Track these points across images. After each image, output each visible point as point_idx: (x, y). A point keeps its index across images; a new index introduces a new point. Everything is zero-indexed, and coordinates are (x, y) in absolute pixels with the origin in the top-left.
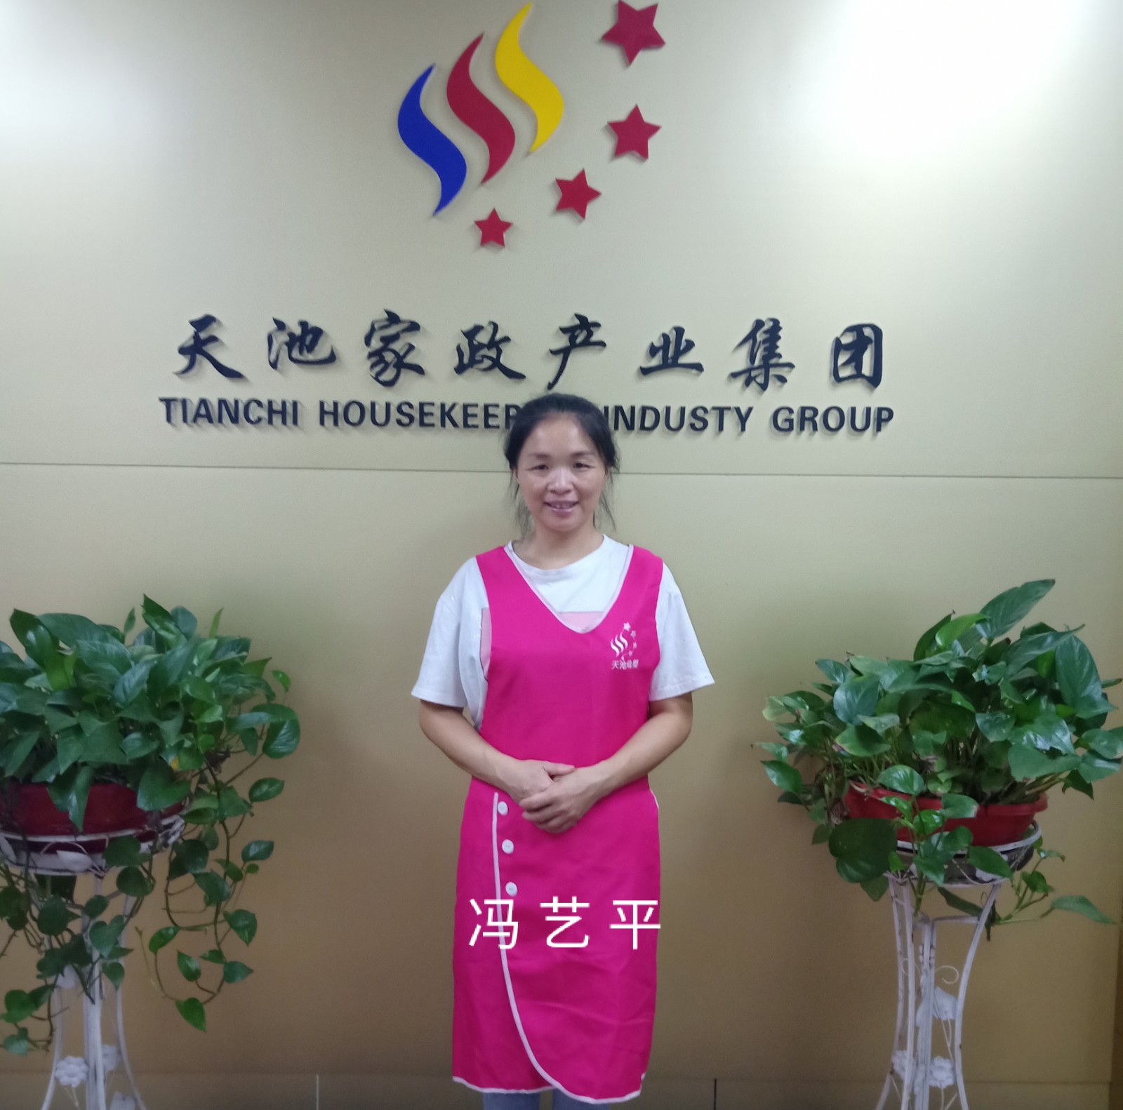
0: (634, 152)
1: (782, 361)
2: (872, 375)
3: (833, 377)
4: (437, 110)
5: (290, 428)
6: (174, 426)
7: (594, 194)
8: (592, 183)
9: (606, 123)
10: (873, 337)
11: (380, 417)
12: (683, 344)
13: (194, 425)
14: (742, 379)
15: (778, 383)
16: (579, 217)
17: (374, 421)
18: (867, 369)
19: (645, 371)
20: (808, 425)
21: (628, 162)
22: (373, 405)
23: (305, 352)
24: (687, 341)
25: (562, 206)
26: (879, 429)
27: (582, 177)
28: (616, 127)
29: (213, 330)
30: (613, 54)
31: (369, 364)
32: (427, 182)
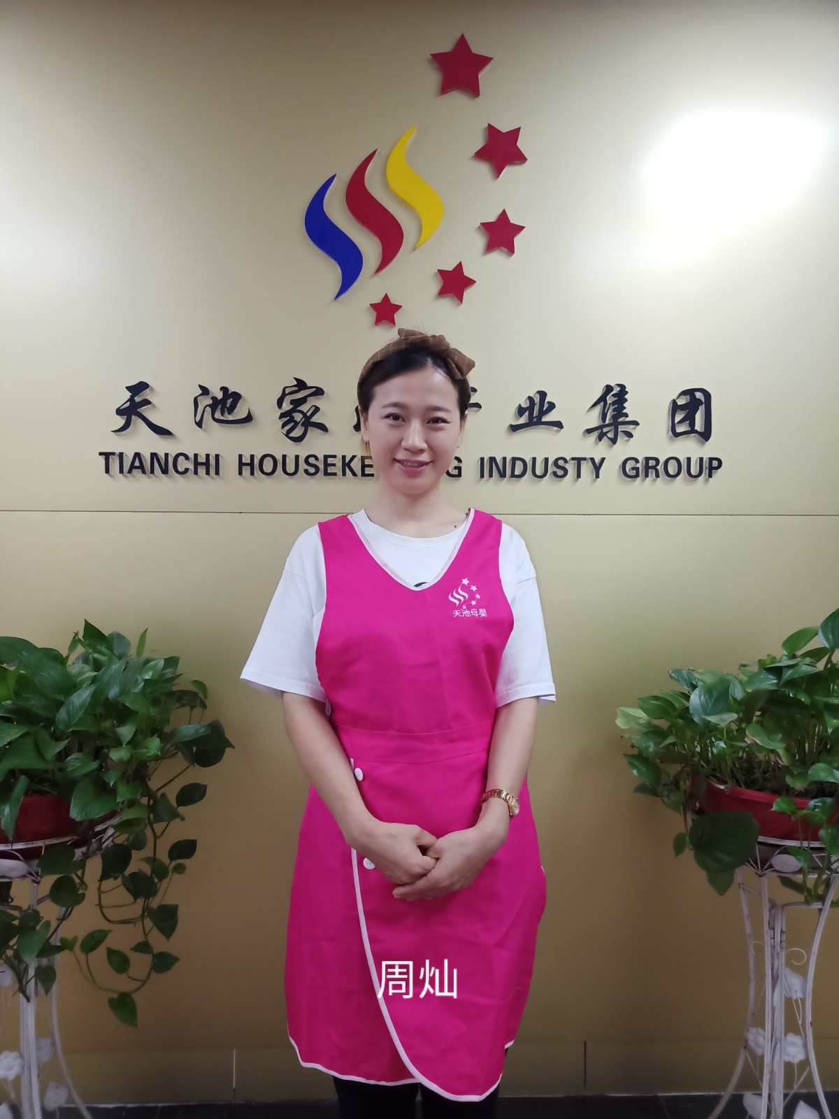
0: (503, 248)
1: (627, 419)
2: (703, 431)
3: (670, 432)
4: (337, 212)
5: (213, 478)
6: (111, 476)
7: (470, 282)
8: (467, 273)
9: (479, 224)
10: (703, 400)
11: (291, 468)
12: (546, 406)
13: (129, 475)
14: (595, 435)
15: (626, 438)
16: (458, 302)
17: (284, 470)
18: (699, 426)
19: (514, 428)
20: (652, 473)
21: (497, 256)
22: (284, 457)
23: (226, 414)
24: (548, 402)
25: (443, 293)
26: (710, 476)
27: (459, 267)
28: (486, 226)
29: (147, 394)
30: (484, 169)
31: (281, 423)
32: (331, 272)
